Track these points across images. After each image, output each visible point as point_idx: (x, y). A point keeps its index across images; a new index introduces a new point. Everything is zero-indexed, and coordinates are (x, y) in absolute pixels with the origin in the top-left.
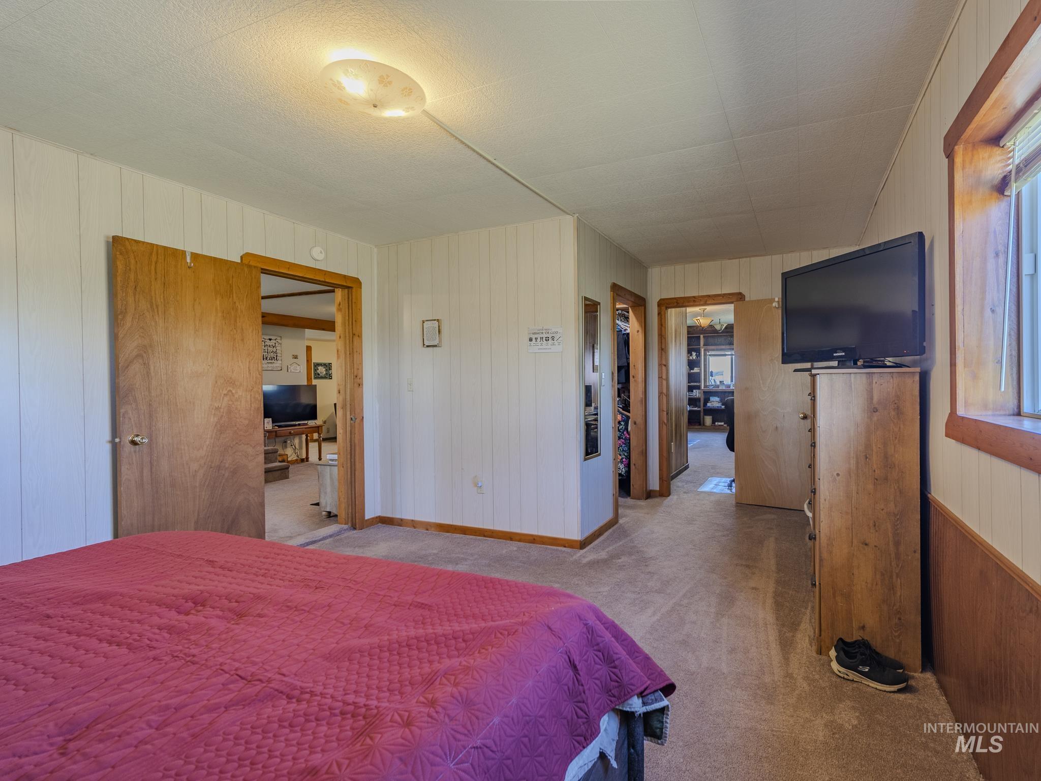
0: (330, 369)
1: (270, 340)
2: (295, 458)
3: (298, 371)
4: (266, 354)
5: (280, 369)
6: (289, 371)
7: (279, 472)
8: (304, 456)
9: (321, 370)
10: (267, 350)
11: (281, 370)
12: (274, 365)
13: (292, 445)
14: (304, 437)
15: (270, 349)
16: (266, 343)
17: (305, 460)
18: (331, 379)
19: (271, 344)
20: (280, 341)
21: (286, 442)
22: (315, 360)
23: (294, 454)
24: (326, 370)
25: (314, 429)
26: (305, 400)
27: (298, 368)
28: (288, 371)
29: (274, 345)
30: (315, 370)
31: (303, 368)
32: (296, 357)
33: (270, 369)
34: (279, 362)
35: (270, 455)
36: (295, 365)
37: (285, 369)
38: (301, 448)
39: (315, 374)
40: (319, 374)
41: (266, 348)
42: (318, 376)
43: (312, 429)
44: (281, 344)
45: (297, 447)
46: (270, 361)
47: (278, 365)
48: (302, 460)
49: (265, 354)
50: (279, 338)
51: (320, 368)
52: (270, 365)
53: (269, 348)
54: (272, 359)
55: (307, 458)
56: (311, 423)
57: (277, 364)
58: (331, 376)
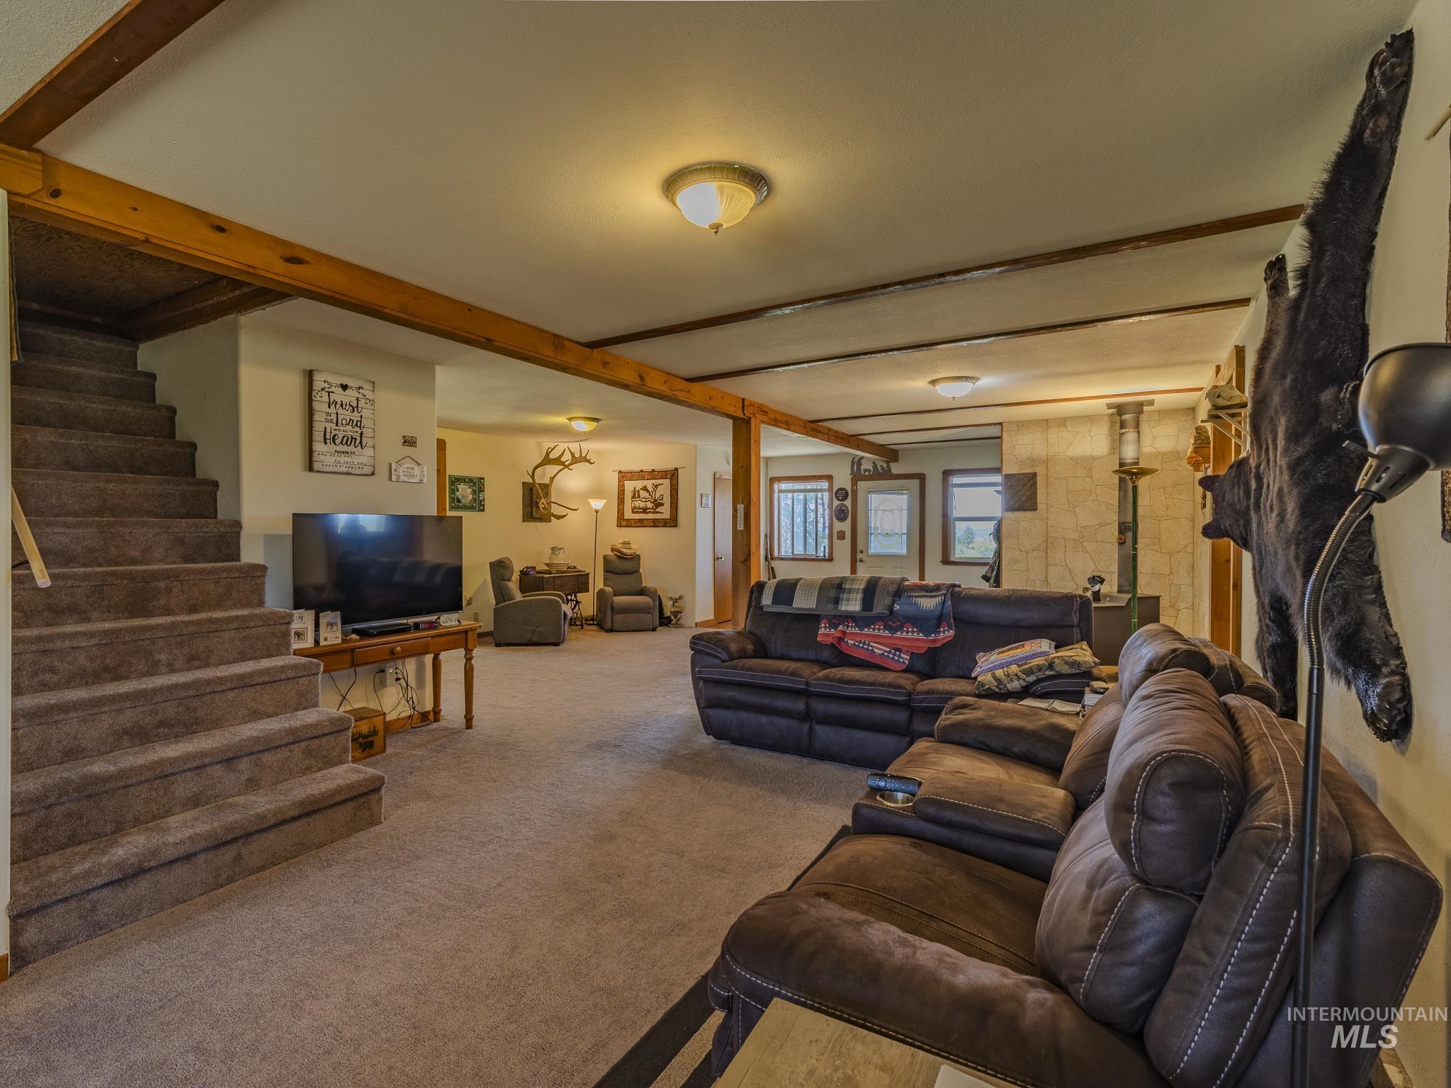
0: (481, 490)
1: (344, 387)
2: (408, 713)
3: (417, 480)
4: (334, 426)
5: (368, 470)
6: (394, 478)
7: (350, 805)
8: (429, 706)
9: (465, 492)
10: (334, 417)
11: (373, 474)
12: (356, 460)
13: (398, 679)
14: (429, 658)
15: (345, 414)
16: (333, 397)
17: (431, 717)
18: (483, 510)
19: (346, 400)
20: (369, 395)
21: (383, 671)
22: (452, 469)
23: (404, 701)
24: (474, 492)
25: (454, 637)
26: (432, 553)
27: (417, 470)
28: (390, 479)
29: (354, 404)
30: (453, 491)
31: (428, 473)
32: (409, 442)
33: (343, 469)
34: (368, 452)
35: (324, 740)
36: (408, 464)
37: (382, 471)
38: (421, 683)
39: (452, 500)
40: (459, 501)
41: (333, 410)
42: (457, 503)
43: (448, 638)
44: (372, 402)
45: (412, 682)
46: (345, 448)
47: (364, 460)
48: (424, 716)
49: (329, 426)
50: (368, 386)
51: (461, 487)
52: (343, 459)
53: (341, 411)
54: (348, 441)
55: (436, 711)
56: (449, 621)
57: (362, 457)
58: (483, 506)
